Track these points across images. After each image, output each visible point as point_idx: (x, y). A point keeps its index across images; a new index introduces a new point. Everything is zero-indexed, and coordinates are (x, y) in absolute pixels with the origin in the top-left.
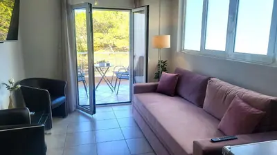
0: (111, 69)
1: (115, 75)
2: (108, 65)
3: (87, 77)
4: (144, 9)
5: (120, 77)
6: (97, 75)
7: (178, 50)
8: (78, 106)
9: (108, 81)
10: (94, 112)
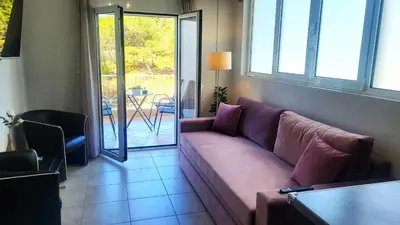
0: (149, 99)
1: (155, 107)
2: (145, 92)
3: (115, 109)
4: (196, 14)
5: (162, 110)
6: (130, 107)
7: (242, 72)
8: (102, 150)
9: (146, 116)
10: (125, 159)
